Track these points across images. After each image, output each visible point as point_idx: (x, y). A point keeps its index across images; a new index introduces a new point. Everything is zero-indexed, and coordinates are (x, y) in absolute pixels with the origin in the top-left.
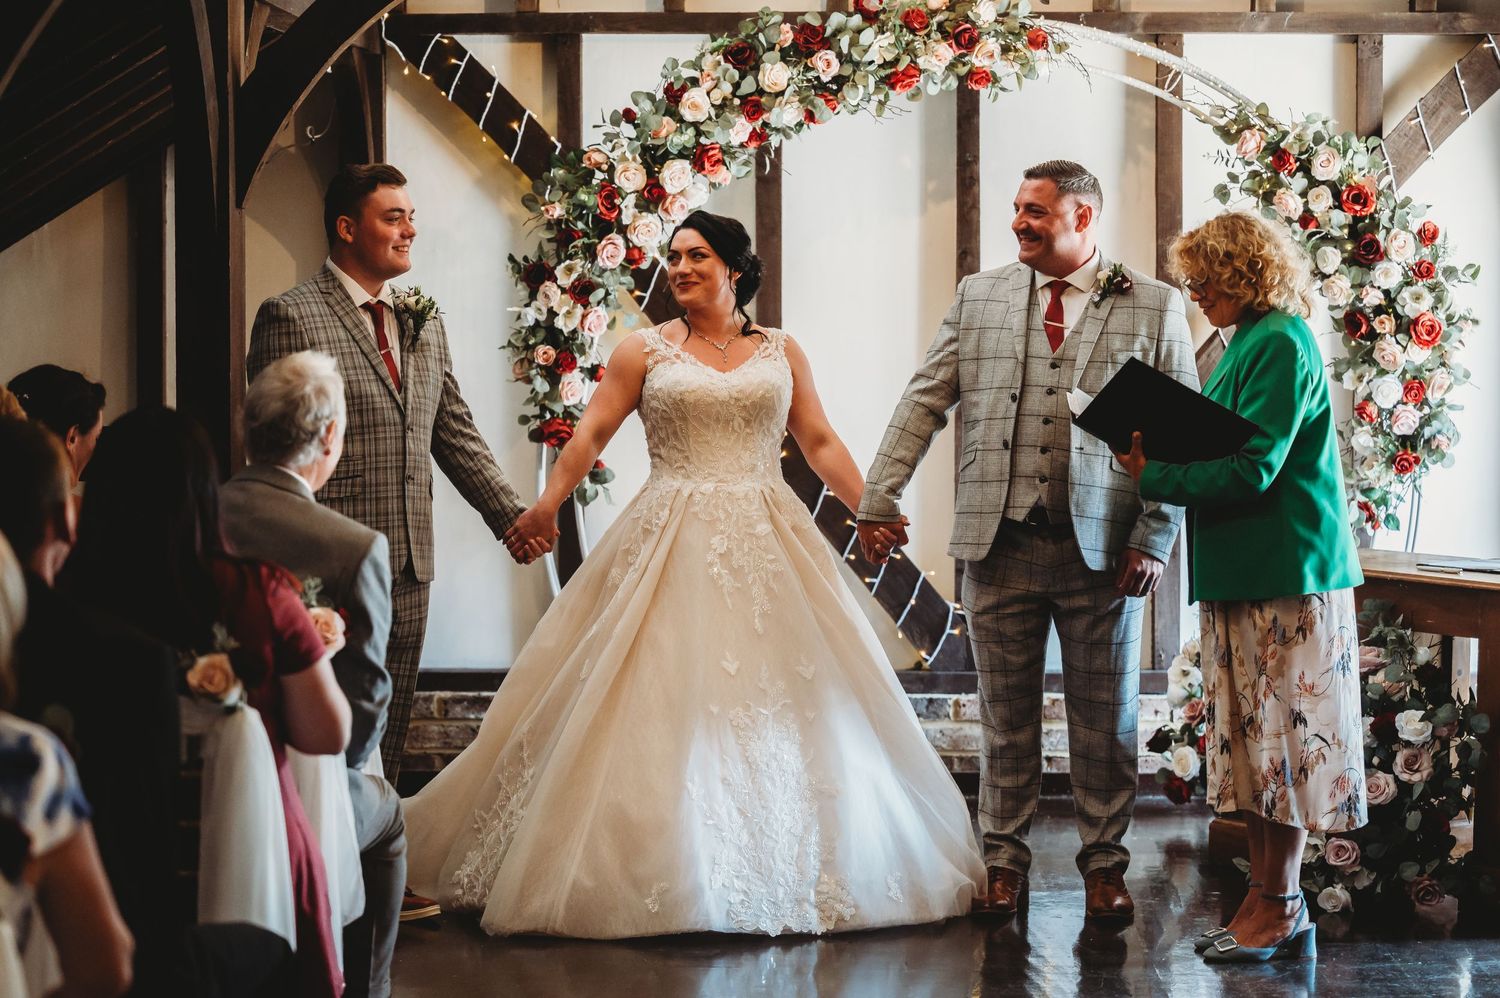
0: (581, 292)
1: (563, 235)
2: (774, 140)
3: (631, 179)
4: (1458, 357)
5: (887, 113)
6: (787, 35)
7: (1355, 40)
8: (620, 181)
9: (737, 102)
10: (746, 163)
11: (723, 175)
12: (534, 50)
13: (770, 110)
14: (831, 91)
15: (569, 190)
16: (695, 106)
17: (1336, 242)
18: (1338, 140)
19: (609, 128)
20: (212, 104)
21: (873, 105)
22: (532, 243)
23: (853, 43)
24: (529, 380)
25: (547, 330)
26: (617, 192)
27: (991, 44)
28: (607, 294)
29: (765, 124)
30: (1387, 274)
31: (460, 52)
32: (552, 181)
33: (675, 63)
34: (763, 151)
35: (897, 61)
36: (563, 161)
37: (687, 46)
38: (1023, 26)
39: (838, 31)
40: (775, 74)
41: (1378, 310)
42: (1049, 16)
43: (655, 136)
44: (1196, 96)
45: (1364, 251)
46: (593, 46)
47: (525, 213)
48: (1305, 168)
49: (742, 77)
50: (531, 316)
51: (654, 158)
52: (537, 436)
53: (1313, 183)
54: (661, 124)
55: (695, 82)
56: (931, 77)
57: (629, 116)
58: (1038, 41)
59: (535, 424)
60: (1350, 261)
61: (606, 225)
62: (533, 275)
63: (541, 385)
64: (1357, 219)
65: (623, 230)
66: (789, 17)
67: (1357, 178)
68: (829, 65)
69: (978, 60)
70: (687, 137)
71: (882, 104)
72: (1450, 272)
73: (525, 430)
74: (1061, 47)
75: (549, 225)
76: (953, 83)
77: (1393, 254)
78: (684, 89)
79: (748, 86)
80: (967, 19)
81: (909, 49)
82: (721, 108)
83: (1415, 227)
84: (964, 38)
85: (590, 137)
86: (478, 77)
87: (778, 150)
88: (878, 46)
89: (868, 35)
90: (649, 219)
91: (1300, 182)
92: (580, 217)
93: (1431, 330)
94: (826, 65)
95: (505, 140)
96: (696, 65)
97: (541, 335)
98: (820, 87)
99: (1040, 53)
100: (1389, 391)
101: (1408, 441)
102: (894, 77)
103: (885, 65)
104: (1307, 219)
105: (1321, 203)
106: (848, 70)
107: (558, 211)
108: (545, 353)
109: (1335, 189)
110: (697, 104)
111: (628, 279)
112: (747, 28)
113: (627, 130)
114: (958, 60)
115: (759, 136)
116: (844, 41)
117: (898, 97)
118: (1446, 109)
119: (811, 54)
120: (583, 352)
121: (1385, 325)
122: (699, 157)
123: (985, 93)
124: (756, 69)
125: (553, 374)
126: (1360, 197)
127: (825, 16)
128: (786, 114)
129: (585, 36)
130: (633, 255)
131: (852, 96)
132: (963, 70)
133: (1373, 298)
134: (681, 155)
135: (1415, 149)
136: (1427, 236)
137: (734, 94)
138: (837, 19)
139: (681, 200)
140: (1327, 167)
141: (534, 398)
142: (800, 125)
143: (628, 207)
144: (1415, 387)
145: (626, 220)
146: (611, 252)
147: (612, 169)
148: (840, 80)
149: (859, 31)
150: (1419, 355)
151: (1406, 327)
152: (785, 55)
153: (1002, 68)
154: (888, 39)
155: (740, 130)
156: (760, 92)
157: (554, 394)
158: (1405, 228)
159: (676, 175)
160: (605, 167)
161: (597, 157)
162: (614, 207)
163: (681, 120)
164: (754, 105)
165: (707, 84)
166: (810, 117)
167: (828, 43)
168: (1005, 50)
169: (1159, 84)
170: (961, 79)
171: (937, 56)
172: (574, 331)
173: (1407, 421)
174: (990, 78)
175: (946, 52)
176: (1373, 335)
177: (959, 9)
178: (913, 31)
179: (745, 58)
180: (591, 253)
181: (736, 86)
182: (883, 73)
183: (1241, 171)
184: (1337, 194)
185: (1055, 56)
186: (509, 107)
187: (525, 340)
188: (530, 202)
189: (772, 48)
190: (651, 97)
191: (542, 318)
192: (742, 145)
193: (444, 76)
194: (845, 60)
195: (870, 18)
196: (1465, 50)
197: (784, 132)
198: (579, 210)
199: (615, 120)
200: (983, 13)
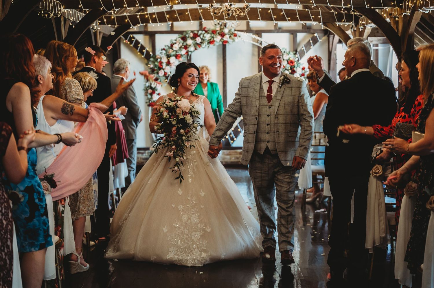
0: (156, 80)
1: (153, 70)
2: (190, 53)
3: (165, 60)
5: (209, 48)
6: (192, 35)
7: (292, 34)
8: (163, 60)
9: (183, 47)
10: (185, 57)
11: (181, 59)
12: (147, 37)
13: (188, 48)
14: (200, 45)
15: (154, 62)
16: (176, 48)
17: (288, 70)
18: (288, 52)
19: (161, 51)
21: (207, 47)
23: (203, 36)
24: (147, 95)
26: (163, 63)
27: (228, 36)
28: (161, 80)
29: (188, 51)
30: (296, 75)
31: (134, 38)
32: (151, 61)
33: (172, 40)
34: (188, 55)
35: (211, 39)
36: (152, 57)
37: (174, 37)
38: (233, 33)
39: (201, 34)
40: (190, 42)
42: (238, 31)
43: (169, 53)
45: (293, 72)
46: (158, 36)
47: (146, 66)
49: (184, 42)
50: (148, 84)
51: (168, 56)
52: (149, 105)
54: (169, 51)
55: (175, 43)
56: (217, 42)
57: (164, 49)
58: (235, 35)
59: (148, 103)
61: (160, 68)
63: (149, 96)
64: (291, 66)
65: (163, 69)
66: (192, 31)
67: (291, 59)
68: (199, 40)
69: (225, 39)
70: (174, 53)
71: (208, 47)
73: (147, 104)
74: (239, 36)
75: (151, 68)
76: (221, 43)
77: (297, 72)
78: (173, 44)
79: (185, 44)
80: (223, 32)
81: (213, 37)
82: (180, 48)
83: (301, 67)
84: (223, 35)
85: (158, 53)
86: (137, 42)
87: (191, 55)
88: (208, 37)
89: (206, 35)
90: (168, 67)
92: (156, 67)
94: (198, 40)
95: (142, 53)
96: (176, 40)
97: (149, 87)
98: (197, 44)
99: (236, 37)
102: (211, 42)
103: (209, 40)
105: (285, 63)
106: (202, 41)
107: (152, 66)
108: (150, 91)
109: (287, 61)
110: (176, 47)
111: (164, 78)
112: (185, 34)
113: (164, 52)
114: (222, 39)
115: (187, 53)
116: (202, 36)
117: (211, 45)
118: (308, 46)
119: (195, 38)
120: (156, 90)
122: (177, 56)
123: (227, 44)
124: (186, 41)
125: (151, 94)
126: (292, 62)
127: (198, 31)
128: (192, 49)
130: (165, 74)
131: (204, 45)
132: (222, 41)
134: (174, 56)
135: (303, 53)
136: (304, 69)
137: (183, 45)
138: (200, 32)
139: (173, 64)
140: (286, 57)
141: (148, 99)
142: (194, 51)
143: (164, 65)
145: (164, 67)
146: (161, 73)
147: (161, 59)
148: (201, 43)
149: (204, 34)
152: (191, 38)
153: (230, 40)
154: (209, 35)
155: (184, 52)
156: (187, 45)
157: (152, 98)
158: (299, 67)
159: (173, 60)
160: (160, 58)
161: (158, 57)
162: (161, 65)
163: (173, 50)
164: (186, 47)
165: (178, 43)
166: (196, 49)
167: (199, 36)
168: (230, 37)
169: (257, 42)
171: (218, 38)
172: (155, 87)
174: (227, 42)
177: (222, 30)
178: (214, 34)
179: (184, 39)
180: (158, 73)
181: (183, 44)
182: (209, 41)
184: (288, 62)
185: (238, 38)
186: (143, 48)
187: (146, 89)
188: (147, 64)
189: (189, 37)
190: (168, 46)
191: (149, 85)
192: (184, 54)
193: (131, 42)
194: (202, 39)
195: (206, 32)
196: (311, 36)
197: (191, 52)
198: (155, 66)
199: (162, 50)
200: (226, 31)
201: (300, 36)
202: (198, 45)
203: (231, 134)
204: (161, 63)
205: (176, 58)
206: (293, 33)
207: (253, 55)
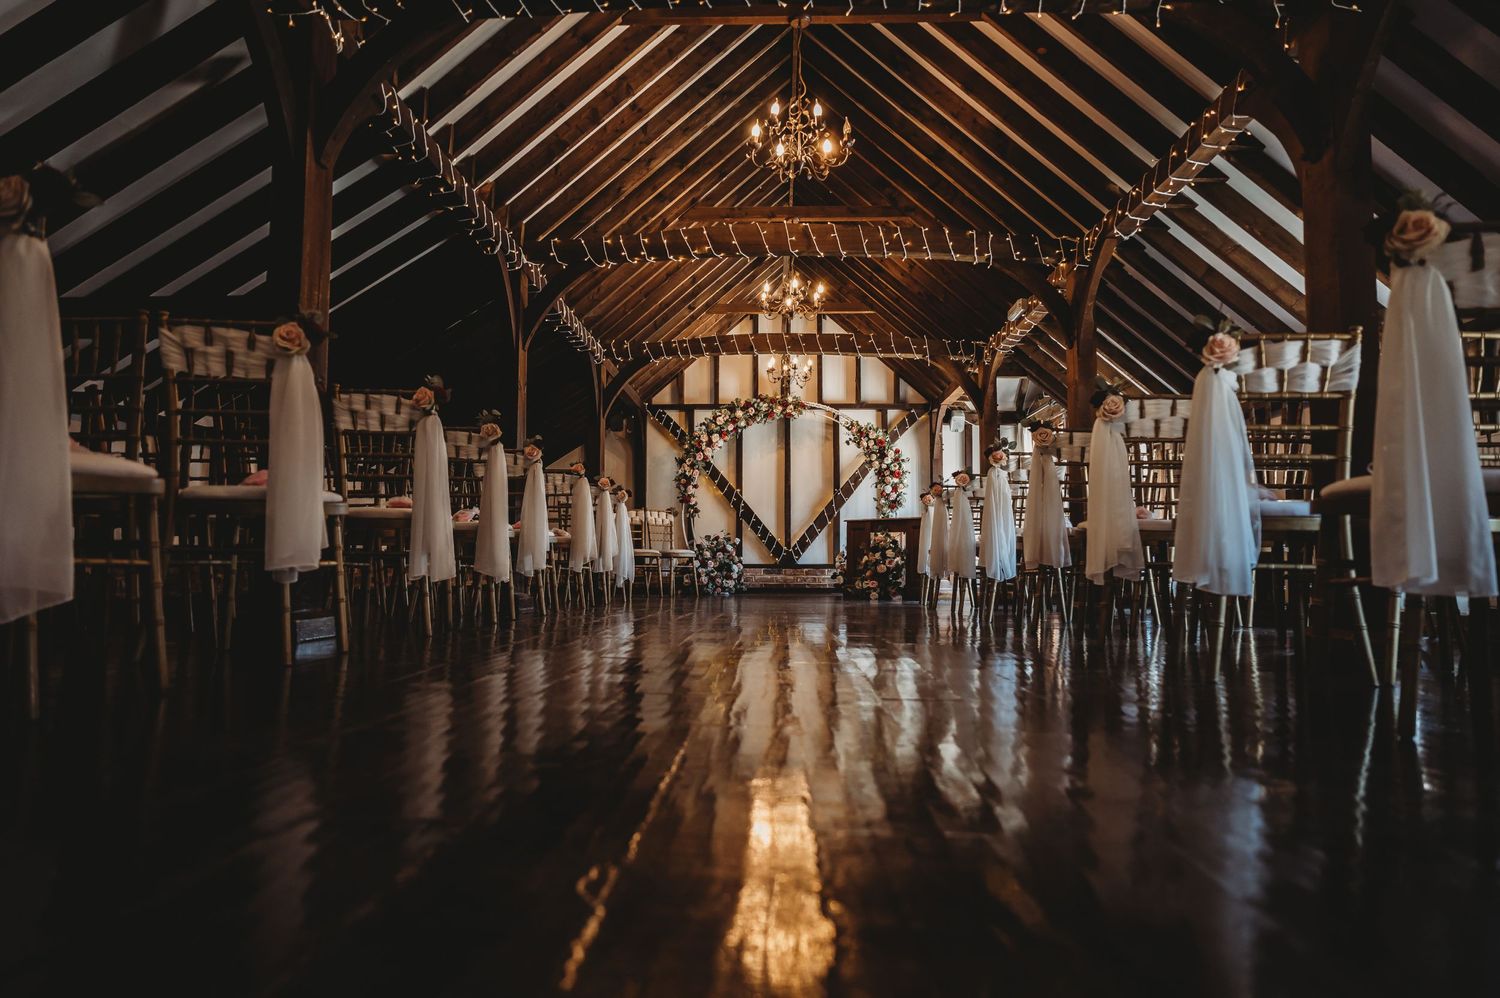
0: (692, 466)
1: (688, 452)
2: (740, 431)
3: (704, 438)
4: (905, 481)
6: (742, 405)
7: (881, 411)
8: (702, 439)
9: (730, 420)
10: (733, 434)
11: (727, 438)
12: (683, 413)
13: (738, 422)
14: (753, 418)
15: (690, 442)
17: (876, 453)
18: (876, 430)
19: (700, 427)
20: (597, 391)
21: (763, 421)
22: (681, 454)
23: (758, 407)
25: (684, 475)
26: (702, 442)
27: (792, 406)
28: (699, 467)
29: (738, 425)
30: (888, 460)
31: (665, 414)
34: (737, 434)
35: (769, 410)
38: (800, 404)
39: (755, 404)
40: (739, 413)
41: (885, 470)
43: (711, 428)
44: (842, 421)
45: (882, 456)
47: (679, 449)
48: (867, 436)
49: (732, 414)
50: (680, 471)
51: (710, 434)
52: (681, 502)
53: (870, 439)
54: (712, 426)
55: (720, 416)
56: (777, 415)
57: (704, 424)
58: (804, 406)
59: (681, 499)
60: (878, 458)
61: (699, 450)
62: (680, 462)
65: (703, 451)
66: (743, 400)
67: (880, 438)
69: (788, 410)
70: (718, 428)
71: (765, 421)
72: (903, 460)
73: (679, 500)
75: (686, 449)
76: (783, 417)
77: (889, 456)
78: (717, 419)
79: (733, 417)
80: (786, 401)
81: (771, 408)
82: (726, 422)
83: (894, 449)
84: (785, 405)
85: (696, 429)
86: (669, 419)
88: (764, 407)
89: (761, 404)
90: (709, 449)
91: (866, 439)
92: (692, 448)
93: (898, 473)
94: (752, 411)
95: (676, 435)
96: (721, 412)
98: (751, 417)
99: (804, 409)
100: (888, 489)
101: (894, 501)
102: (769, 414)
103: (765, 411)
104: (868, 447)
105: (871, 443)
106: (757, 413)
107: (687, 446)
108: (683, 481)
109: (875, 440)
110: (721, 420)
111: (704, 464)
112: (733, 404)
113: (704, 428)
114: (784, 410)
115: (736, 429)
116: (756, 406)
117: (769, 420)
118: (902, 427)
119: (748, 409)
121: (887, 473)
122: (721, 434)
123: (791, 419)
124: (735, 412)
125: (686, 486)
126: (881, 442)
127: (751, 400)
128: (742, 424)
129: (696, 411)
130: (705, 458)
131: (758, 418)
132: (785, 413)
133: (884, 466)
135: (894, 438)
136: (897, 452)
138: (754, 401)
139: (716, 443)
140: (873, 435)
141: (681, 492)
142: (745, 426)
143: (704, 445)
144: (895, 488)
145: (703, 448)
146: (700, 457)
147: (700, 436)
148: (754, 415)
150: (896, 480)
151: (893, 474)
152: (742, 409)
153: (795, 414)
154: (766, 405)
155: (731, 427)
156: (736, 418)
157: (686, 491)
158: (892, 450)
159: (715, 437)
160: (698, 436)
161: (697, 434)
162: (700, 445)
163: (716, 424)
164: (734, 421)
165: (723, 417)
166: (748, 424)
167: (753, 406)
168: (795, 408)
170: (785, 415)
171: (778, 409)
172: (691, 476)
173: (893, 496)
174: (790, 415)
175: (780, 408)
176: (884, 476)
177: (784, 398)
178: (773, 403)
179: (732, 410)
182: (765, 413)
183: (852, 438)
185: (808, 410)
186: (676, 426)
187: (678, 477)
188: (681, 446)
189: (739, 408)
190: (710, 421)
191: (683, 472)
192: (732, 430)
193: (661, 419)
194: (756, 410)
195: (762, 400)
196: (907, 413)
197: (742, 428)
198: (692, 446)
199: (701, 425)
200: (790, 399)
201: (892, 414)
202: (750, 419)
203: (795, 546)
204: (700, 442)
205: (721, 436)
206: (882, 409)
207: (827, 438)
